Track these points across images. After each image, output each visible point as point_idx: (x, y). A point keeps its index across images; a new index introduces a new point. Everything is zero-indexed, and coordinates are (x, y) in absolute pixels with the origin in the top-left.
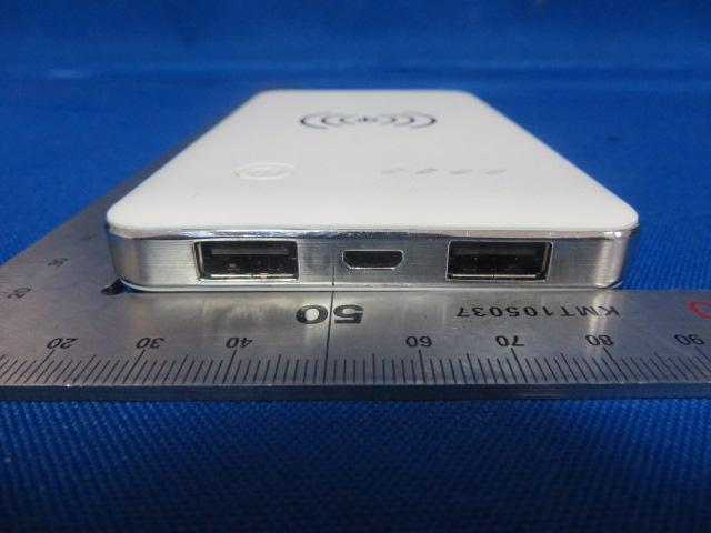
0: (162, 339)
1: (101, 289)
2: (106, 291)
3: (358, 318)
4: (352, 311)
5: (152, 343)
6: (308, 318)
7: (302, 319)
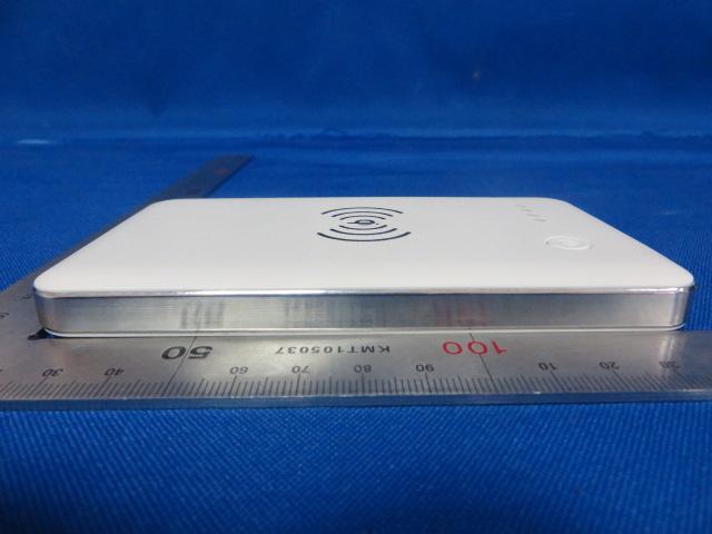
0: (61, 370)
1: (28, 335)
3: (205, 355)
4: (204, 350)
5: (54, 373)
6: (170, 355)
7: (166, 356)
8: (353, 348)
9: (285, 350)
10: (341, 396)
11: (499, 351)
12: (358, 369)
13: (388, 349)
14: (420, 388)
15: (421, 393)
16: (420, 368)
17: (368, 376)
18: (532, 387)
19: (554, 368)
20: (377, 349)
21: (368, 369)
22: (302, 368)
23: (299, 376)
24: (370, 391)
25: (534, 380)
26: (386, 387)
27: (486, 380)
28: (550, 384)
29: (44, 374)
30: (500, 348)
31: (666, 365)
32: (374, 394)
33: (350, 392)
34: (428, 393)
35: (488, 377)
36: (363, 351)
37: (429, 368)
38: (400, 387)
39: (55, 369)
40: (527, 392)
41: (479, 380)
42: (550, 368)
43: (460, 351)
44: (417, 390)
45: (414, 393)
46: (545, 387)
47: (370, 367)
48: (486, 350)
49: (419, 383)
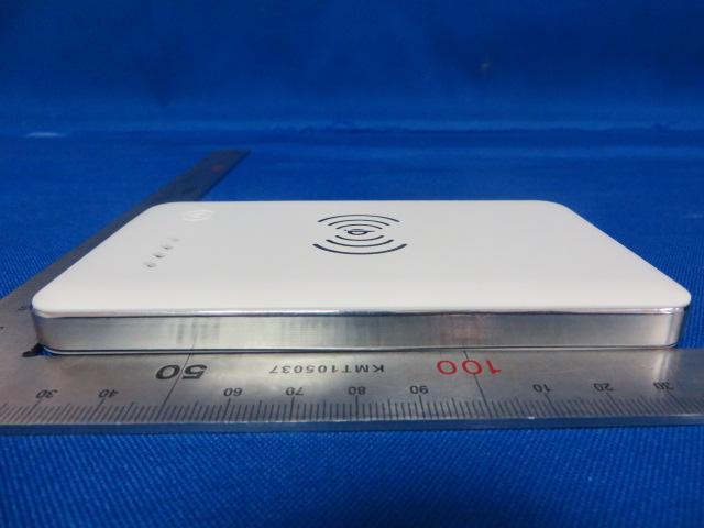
0: (56, 391)
1: (22, 352)
2: (26, 355)
3: (200, 374)
4: (198, 370)
5: (48, 394)
6: (164, 375)
7: (160, 376)
8: (347, 367)
9: (279, 370)
10: (335, 420)
11: (494, 371)
12: (352, 391)
13: (382, 368)
14: (413, 412)
15: (415, 418)
16: (414, 389)
17: (361, 399)
18: (525, 411)
19: (548, 390)
20: (371, 369)
21: (362, 390)
22: (296, 391)
23: (293, 399)
24: (364, 416)
25: (528, 403)
26: (381, 411)
27: (480, 404)
28: (544, 408)
29: (38, 396)
30: (495, 367)
31: (660, 386)
32: (368, 419)
33: (344, 417)
34: (421, 419)
35: (481, 399)
36: (358, 371)
37: (423, 389)
38: (394, 412)
39: (49, 389)
40: (522, 417)
41: (473, 403)
42: (544, 390)
43: (455, 370)
44: (411, 415)
45: (408, 418)
46: (539, 412)
47: (364, 388)
48: (480, 370)
49: (412, 407)
